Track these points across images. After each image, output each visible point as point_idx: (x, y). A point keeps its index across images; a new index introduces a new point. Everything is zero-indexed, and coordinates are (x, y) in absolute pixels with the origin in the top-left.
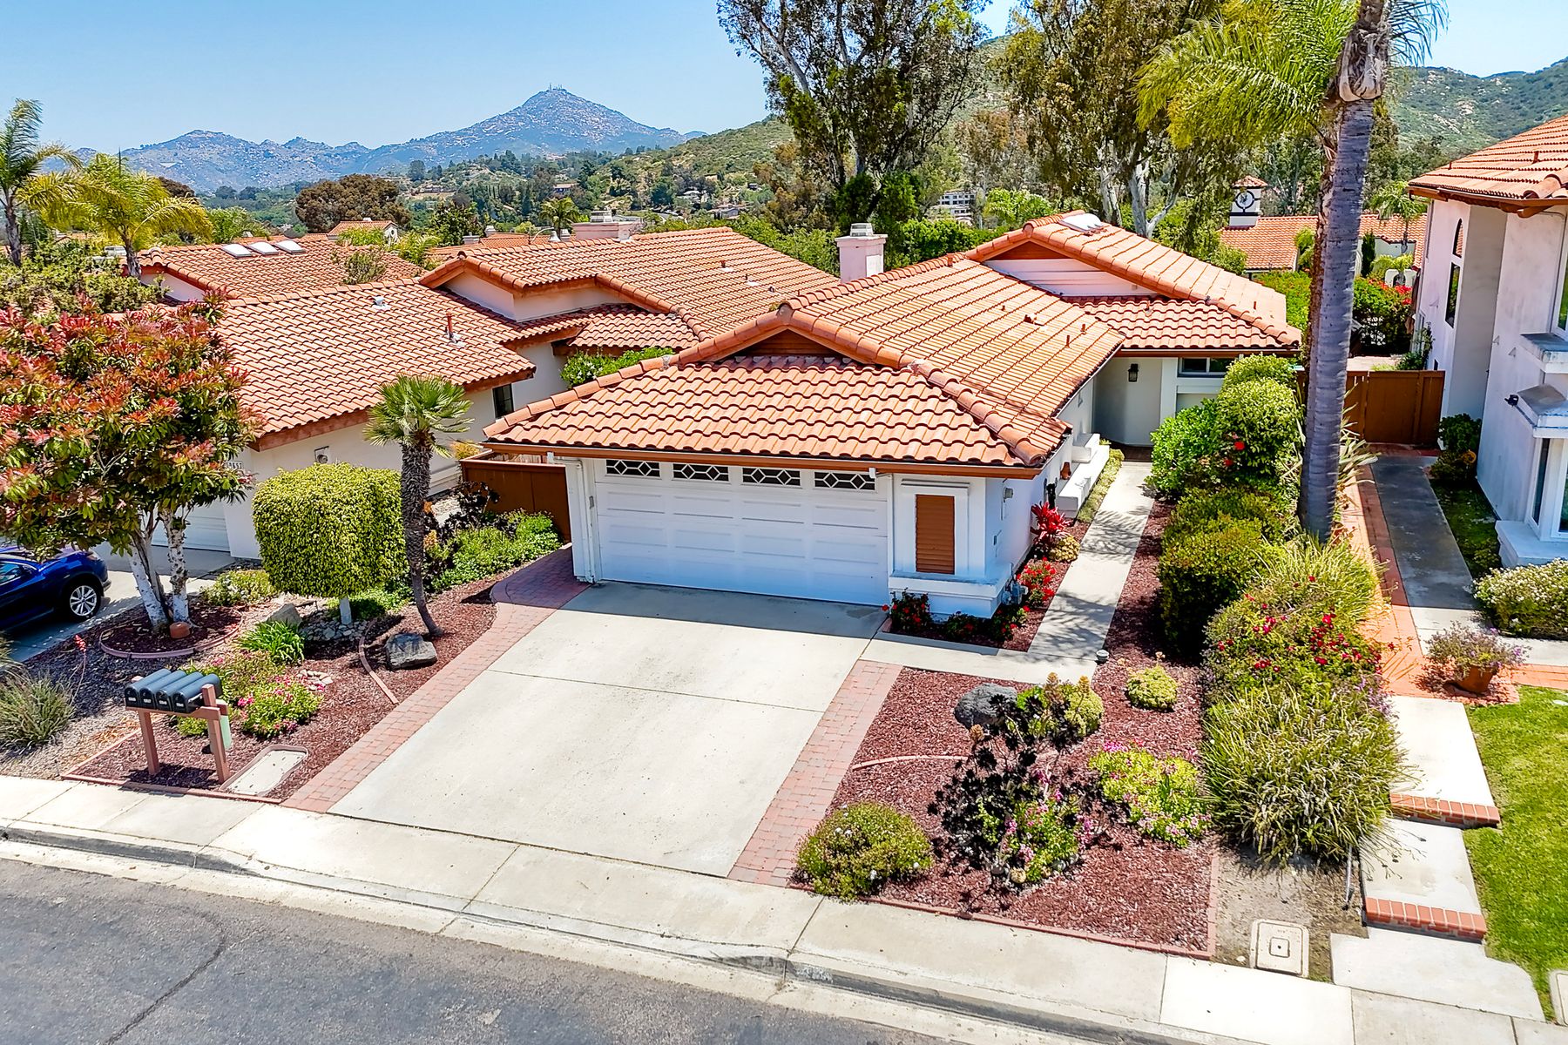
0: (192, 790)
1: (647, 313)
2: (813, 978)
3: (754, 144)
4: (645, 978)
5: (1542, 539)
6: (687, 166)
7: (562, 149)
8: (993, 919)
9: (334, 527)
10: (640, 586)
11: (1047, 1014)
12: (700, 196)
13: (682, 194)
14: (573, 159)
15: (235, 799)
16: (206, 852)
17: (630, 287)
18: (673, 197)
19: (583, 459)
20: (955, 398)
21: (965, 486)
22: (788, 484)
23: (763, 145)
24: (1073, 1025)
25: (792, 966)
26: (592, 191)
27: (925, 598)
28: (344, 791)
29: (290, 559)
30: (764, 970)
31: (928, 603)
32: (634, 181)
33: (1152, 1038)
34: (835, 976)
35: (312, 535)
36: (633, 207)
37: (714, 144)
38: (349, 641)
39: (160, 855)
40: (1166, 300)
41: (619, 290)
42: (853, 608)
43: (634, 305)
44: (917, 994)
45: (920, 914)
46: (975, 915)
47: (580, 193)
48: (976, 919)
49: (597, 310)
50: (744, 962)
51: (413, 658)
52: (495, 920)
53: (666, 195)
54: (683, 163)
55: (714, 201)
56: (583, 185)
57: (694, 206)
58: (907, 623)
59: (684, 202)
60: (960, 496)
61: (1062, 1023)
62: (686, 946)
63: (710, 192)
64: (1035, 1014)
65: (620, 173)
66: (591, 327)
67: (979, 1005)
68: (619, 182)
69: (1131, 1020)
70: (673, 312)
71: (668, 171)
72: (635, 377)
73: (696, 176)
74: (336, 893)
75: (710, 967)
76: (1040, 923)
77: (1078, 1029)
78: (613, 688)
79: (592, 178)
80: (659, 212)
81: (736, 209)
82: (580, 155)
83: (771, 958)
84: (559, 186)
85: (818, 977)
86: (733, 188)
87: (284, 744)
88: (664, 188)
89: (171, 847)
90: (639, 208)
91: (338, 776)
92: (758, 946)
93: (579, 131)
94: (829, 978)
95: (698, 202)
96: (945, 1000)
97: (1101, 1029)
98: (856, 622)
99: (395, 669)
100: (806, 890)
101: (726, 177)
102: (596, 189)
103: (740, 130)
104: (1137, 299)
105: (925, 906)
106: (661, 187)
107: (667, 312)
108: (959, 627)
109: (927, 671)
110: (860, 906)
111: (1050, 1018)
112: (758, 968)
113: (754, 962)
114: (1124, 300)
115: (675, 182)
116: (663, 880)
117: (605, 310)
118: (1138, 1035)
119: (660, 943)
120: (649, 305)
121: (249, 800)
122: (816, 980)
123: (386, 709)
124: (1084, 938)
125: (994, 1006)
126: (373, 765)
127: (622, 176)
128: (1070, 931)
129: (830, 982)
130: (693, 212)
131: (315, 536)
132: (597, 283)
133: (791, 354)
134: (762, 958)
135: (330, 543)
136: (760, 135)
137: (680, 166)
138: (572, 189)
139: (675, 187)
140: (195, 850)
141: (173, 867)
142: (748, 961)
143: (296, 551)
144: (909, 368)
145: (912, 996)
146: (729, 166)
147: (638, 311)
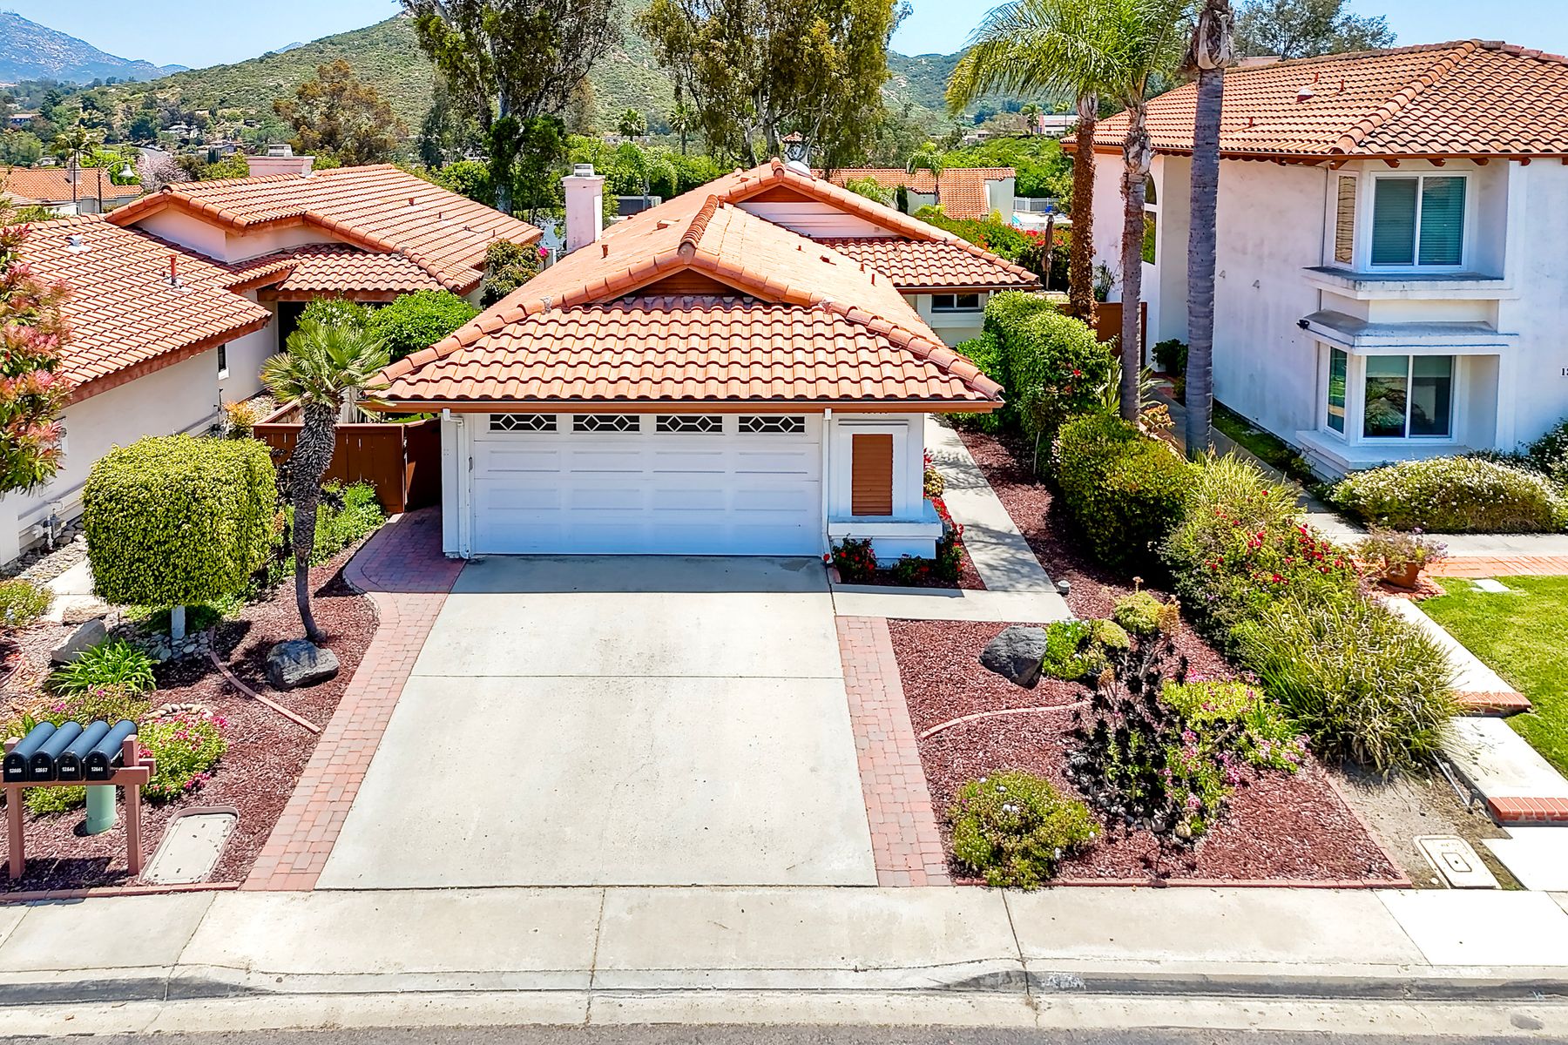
0: (93, 891)
1: (365, 253)
2: (1063, 987)
3: (252, 81)
4: (884, 1028)
5: (1351, 445)
6: (172, 100)
7: (12, 77)
8: (1187, 882)
9: (212, 513)
10: (527, 558)
11: (1325, 978)
12: (189, 131)
13: (167, 129)
14: (28, 88)
15: (168, 892)
16: (178, 973)
17: (347, 225)
18: (157, 131)
19: (463, 414)
20: (885, 335)
21: (904, 422)
22: (708, 431)
23: (261, 82)
24: (1356, 986)
25: (1035, 978)
26: (57, 122)
27: (867, 543)
28: (320, 858)
29: (139, 560)
30: (1001, 989)
31: (871, 547)
32: (109, 112)
33: (1437, 984)
34: (1087, 980)
35: (178, 527)
36: (107, 141)
37: (205, 79)
38: (196, 660)
39: (106, 991)
40: (908, 241)
41: (332, 228)
42: (786, 561)
43: (348, 245)
44: (1183, 983)
45: (1112, 889)
46: (1168, 881)
47: (41, 125)
48: (1172, 886)
49: (304, 251)
50: (976, 984)
51: (314, 671)
52: (641, 991)
53: (148, 130)
54: (170, 96)
55: (205, 137)
56: (46, 115)
57: (182, 141)
58: (858, 571)
59: (169, 136)
60: (898, 434)
61: (1345, 986)
62: (893, 978)
63: (200, 128)
64: (1315, 981)
65: (92, 105)
66: (300, 269)
67: (1253, 982)
68: (90, 114)
69: (1405, 967)
70: (397, 252)
71: (150, 104)
72: (517, 322)
73: (184, 110)
74: (400, 996)
75: (937, 997)
76: (1235, 877)
77: (1362, 990)
78: (585, 680)
79: (57, 109)
80: (139, 146)
81: (231, 145)
82: (37, 84)
83: (1008, 973)
84: (16, 116)
85: (1067, 985)
86: (228, 124)
87: (194, 806)
88: (147, 122)
89: (123, 976)
90: (115, 142)
91: (300, 836)
92: (980, 961)
93: (34, 58)
94: (1081, 984)
95: (187, 137)
96: (1216, 984)
97: (1385, 984)
98: (800, 575)
99: (289, 688)
100: (977, 885)
101: (219, 113)
102: (63, 120)
103: (234, 66)
104: (883, 241)
105: (1113, 881)
106: (142, 120)
107: (389, 252)
108: (914, 570)
109: (912, 621)
110: (1045, 892)
111: (1330, 982)
112: (994, 988)
113: (989, 981)
114: (870, 241)
115: (159, 116)
116: (809, 902)
117: (313, 250)
118: (1423, 983)
119: (860, 980)
120: (366, 244)
121: (190, 891)
122: (1065, 989)
123: (309, 741)
124: (1287, 887)
125: (1269, 981)
126: (340, 816)
127: (94, 108)
128: (1267, 882)
129: (1082, 989)
130: (180, 147)
131: (185, 527)
132: (307, 221)
133: (686, 295)
134: (995, 975)
135: (203, 535)
136: (257, 72)
137: (165, 100)
138: (33, 120)
139: (159, 121)
140: (163, 974)
141: (131, 1006)
142: (981, 982)
143: (150, 548)
144: (820, 306)
145: (1179, 987)
146: (222, 102)
147: (353, 251)
